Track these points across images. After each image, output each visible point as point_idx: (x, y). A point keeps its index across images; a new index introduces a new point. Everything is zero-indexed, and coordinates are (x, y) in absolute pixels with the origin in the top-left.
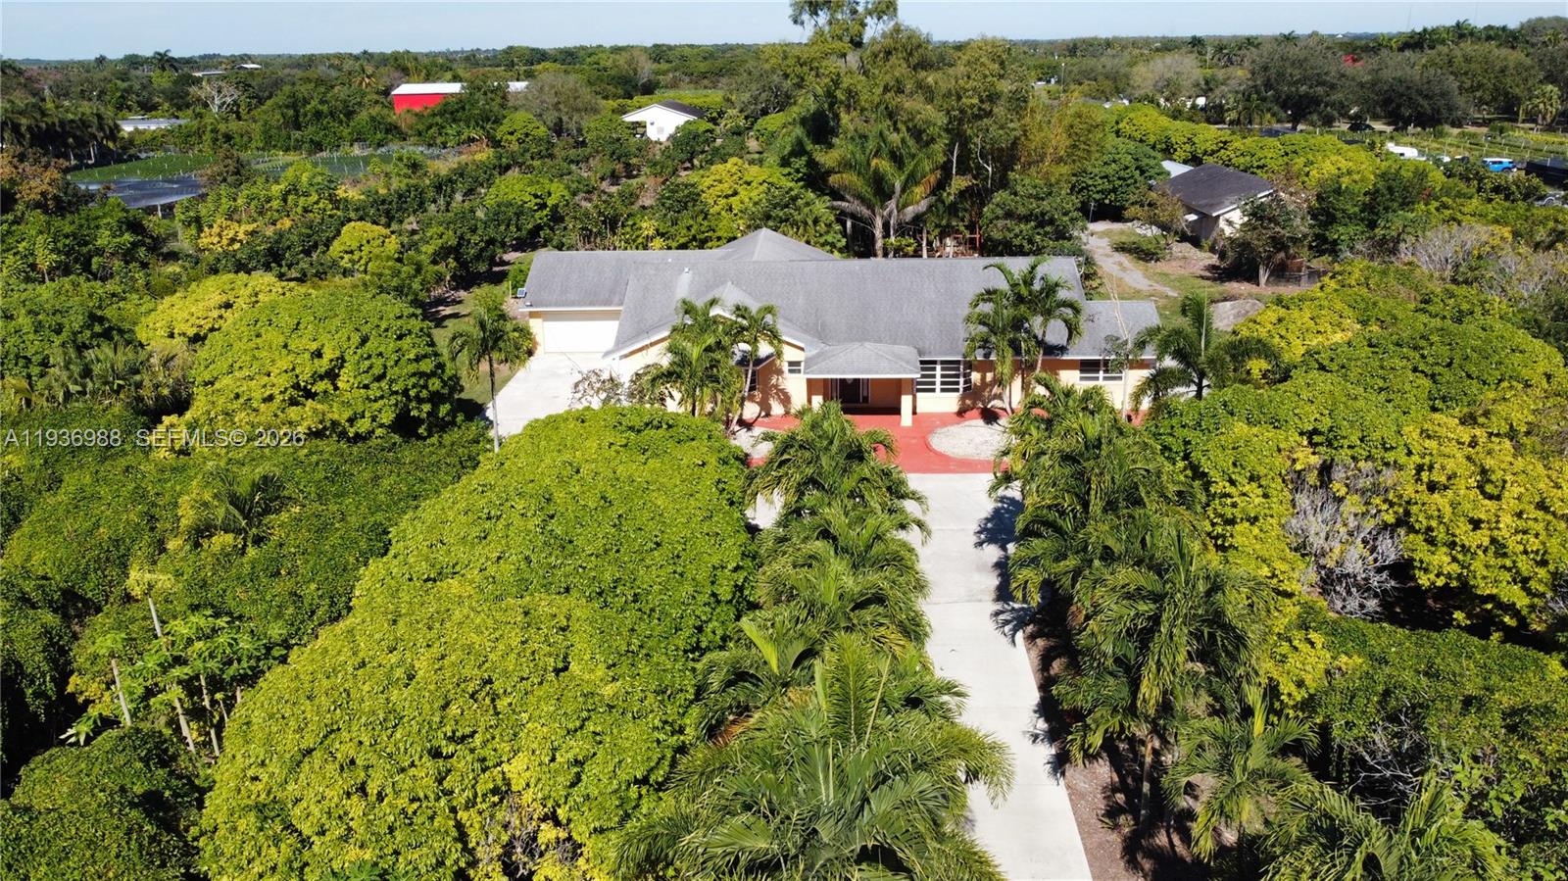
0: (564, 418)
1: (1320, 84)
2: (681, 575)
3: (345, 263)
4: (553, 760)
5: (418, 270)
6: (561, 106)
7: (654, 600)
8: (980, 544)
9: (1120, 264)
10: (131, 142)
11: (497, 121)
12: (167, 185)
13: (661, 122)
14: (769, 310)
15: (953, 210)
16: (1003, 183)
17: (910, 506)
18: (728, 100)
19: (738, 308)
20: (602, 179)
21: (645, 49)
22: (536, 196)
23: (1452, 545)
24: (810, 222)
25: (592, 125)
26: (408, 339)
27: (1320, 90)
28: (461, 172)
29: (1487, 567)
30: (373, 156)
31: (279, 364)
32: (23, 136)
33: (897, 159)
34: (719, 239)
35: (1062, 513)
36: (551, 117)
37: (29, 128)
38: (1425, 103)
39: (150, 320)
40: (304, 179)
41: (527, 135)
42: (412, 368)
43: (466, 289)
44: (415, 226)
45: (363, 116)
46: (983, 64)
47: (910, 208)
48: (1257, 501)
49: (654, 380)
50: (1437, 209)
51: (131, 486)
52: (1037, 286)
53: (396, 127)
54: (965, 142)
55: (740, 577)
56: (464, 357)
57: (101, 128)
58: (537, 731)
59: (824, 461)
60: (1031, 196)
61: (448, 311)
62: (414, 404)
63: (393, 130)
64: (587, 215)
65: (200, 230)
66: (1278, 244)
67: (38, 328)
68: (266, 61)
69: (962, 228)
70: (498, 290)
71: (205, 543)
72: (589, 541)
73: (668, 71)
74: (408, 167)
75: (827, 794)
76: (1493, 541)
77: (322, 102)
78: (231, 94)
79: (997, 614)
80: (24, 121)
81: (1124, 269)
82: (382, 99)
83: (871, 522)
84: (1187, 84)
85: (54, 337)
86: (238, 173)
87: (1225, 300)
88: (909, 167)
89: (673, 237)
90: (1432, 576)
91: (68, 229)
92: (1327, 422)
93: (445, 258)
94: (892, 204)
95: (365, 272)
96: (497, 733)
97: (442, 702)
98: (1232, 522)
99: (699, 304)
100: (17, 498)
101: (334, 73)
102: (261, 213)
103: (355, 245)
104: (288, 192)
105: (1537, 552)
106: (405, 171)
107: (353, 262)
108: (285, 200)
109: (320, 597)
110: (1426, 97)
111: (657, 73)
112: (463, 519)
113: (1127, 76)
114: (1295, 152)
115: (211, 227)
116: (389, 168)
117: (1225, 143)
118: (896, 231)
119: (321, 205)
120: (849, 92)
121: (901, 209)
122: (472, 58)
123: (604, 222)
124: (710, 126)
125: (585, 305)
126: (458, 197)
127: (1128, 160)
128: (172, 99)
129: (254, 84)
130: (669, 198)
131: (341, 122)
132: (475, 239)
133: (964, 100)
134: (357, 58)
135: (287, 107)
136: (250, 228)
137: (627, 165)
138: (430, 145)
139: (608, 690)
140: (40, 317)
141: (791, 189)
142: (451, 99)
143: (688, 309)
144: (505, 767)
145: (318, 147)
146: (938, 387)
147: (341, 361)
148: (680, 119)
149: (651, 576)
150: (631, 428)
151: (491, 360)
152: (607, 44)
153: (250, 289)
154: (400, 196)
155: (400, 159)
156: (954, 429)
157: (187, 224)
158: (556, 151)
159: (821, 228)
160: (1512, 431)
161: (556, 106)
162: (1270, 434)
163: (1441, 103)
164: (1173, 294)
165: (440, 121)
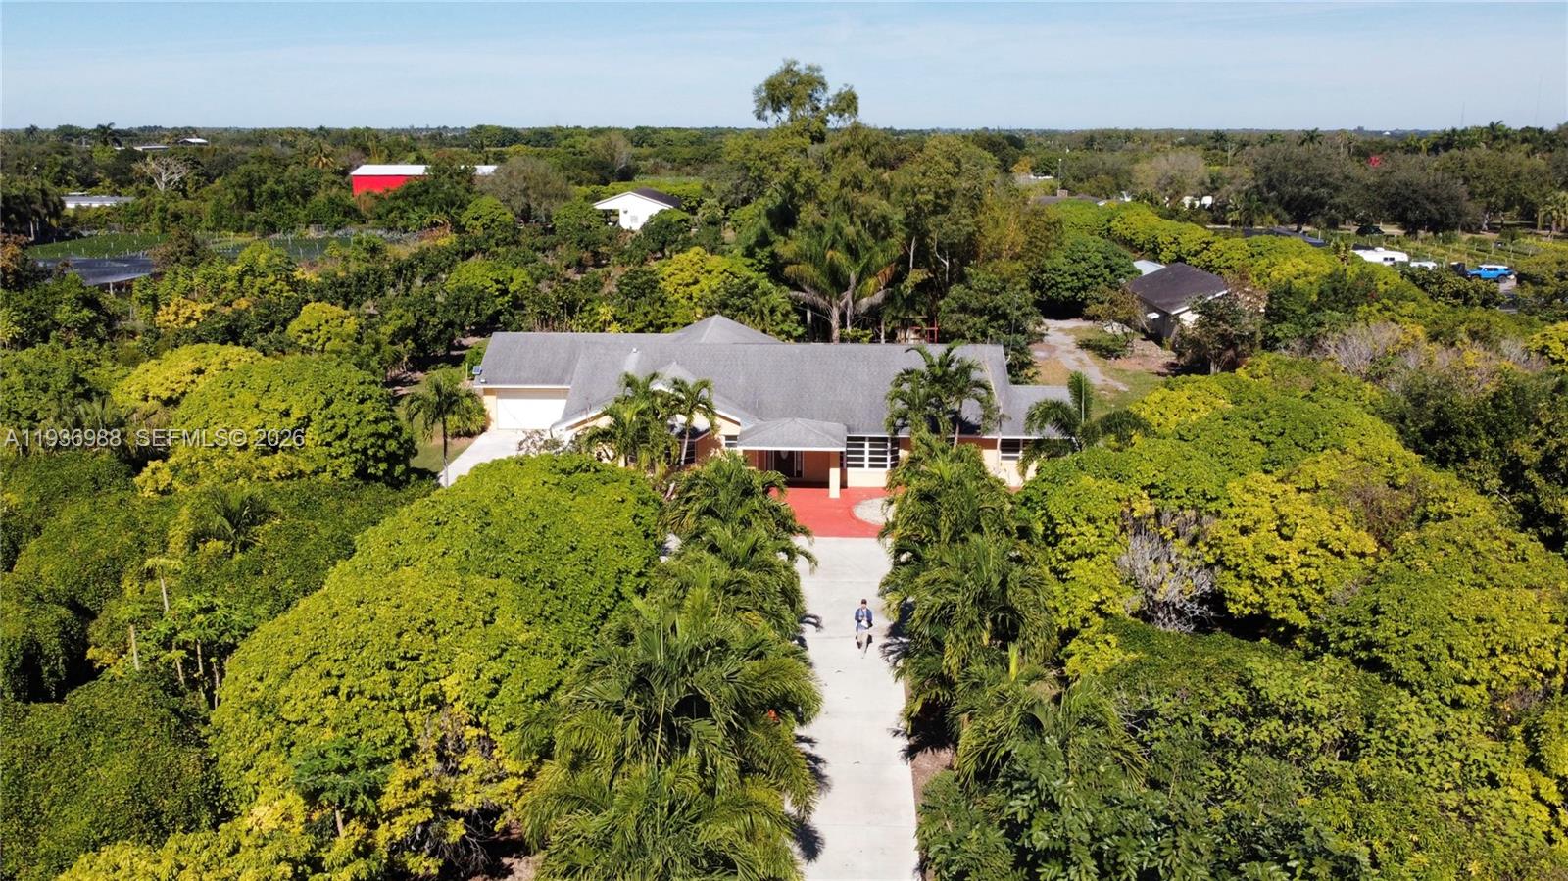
0: (506, 462)
1: (1323, 185)
2: (592, 573)
3: (303, 341)
4: (478, 678)
5: (378, 347)
6: (530, 192)
9: (1080, 360)
10: (75, 220)
11: (462, 206)
12: (118, 265)
13: (634, 210)
14: (705, 385)
15: (910, 302)
16: (958, 277)
17: (801, 543)
18: (708, 189)
19: (676, 383)
20: (568, 267)
21: (626, 132)
22: (497, 282)
23: (1253, 578)
24: (766, 311)
25: (562, 212)
26: (369, 403)
27: (1323, 192)
28: (422, 257)
29: (1279, 595)
30: (329, 239)
31: (250, 421)
33: (853, 252)
34: (675, 325)
36: (519, 203)
38: (1432, 208)
39: (124, 384)
40: (262, 260)
41: (493, 221)
42: (371, 429)
43: (424, 370)
44: (372, 310)
45: (321, 197)
46: (937, 162)
47: (865, 301)
48: (1092, 539)
49: (590, 439)
50: (1379, 310)
51: (124, 516)
52: (953, 368)
53: (355, 210)
54: (923, 236)
56: (420, 420)
57: (45, 204)
58: (467, 658)
59: (722, 495)
60: (985, 290)
61: (404, 391)
62: (372, 462)
63: (352, 213)
64: (545, 299)
65: (156, 308)
66: (1228, 341)
67: (28, 386)
68: (213, 136)
69: (918, 321)
70: (454, 372)
71: (201, 546)
72: (516, 543)
73: (650, 156)
74: (367, 251)
76: (1285, 574)
77: (279, 182)
78: (180, 172)
79: (885, 646)
81: (1082, 365)
82: (339, 179)
84: (1193, 182)
85: (42, 395)
86: (192, 253)
88: (863, 261)
89: (629, 323)
90: (1240, 606)
91: (26, 304)
92: (1163, 477)
93: (403, 340)
94: (848, 296)
95: (323, 351)
96: (437, 656)
97: (397, 631)
98: (1071, 558)
99: (641, 378)
100: (16, 528)
101: (289, 151)
102: (217, 294)
103: (314, 325)
104: (245, 273)
105: (1316, 581)
106: (364, 254)
107: (312, 342)
108: (241, 281)
109: (295, 591)
110: (1434, 201)
111: (638, 158)
112: (417, 525)
113: (1129, 173)
114: (1261, 253)
115: (168, 305)
116: (347, 251)
117: (1208, 243)
118: (852, 323)
119: (278, 287)
120: (807, 185)
121: (856, 300)
122: (437, 137)
123: (562, 307)
124: (686, 215)
125: (538, 383)
126: (418, 282)
127: (1097, 258)
128: (114, 176)
129: (203, 160)
130: (627, 285)
131: (297, 203)
132: (435, 321)
133: (919, 196)
134: (312, 134)
135: (241, 187)
136: (208, 306)
137: (595, 254)
138: (390, 229)
139: (522, 638)
140: (30, 376)
141: (749, 279)
142: (414, 182)
143: (630, 382)
144: (442, 682)
145: (271, 228)
146: (867, 462)
147: (306, 421)
148: (654, 207)
149: (566, 571)
150: (563, 471)
151: (444, 423)
152: (587, 125)
153: (220, 358)
154: (359, 279)
155: (359, 242)
156: (879, 501)
157: (143, 302)
158: (523, 238)
159: (778, 317)
160: (1318, 487)
161: (525, 192)
162: (1112, 486)
163: (1449, 207)
164: (1123, 388)
165: (402, 204)
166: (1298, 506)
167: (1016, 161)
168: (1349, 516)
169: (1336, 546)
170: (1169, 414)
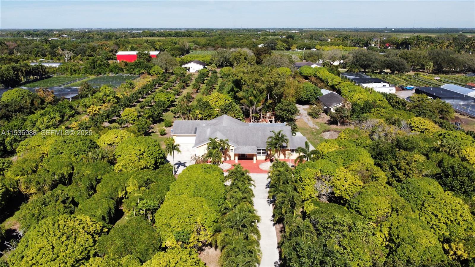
1: (370, 61)
3: (125, 118)
4: (203, 218)
5: (146, 123)
7: (213, 198)
8: (266, 188)
9: (308, 119)
10: (48, 72)
11: (150, 68)
13: (194, 67)
15: (268, 107)
16: (280, 101)
17: (252, 182)
19: (221, 140)
22: (167, 98)
23: (340, 189)
24: (235, 110)
25: (175, 69)
26: (156, 147)
29: (344, 193)
30: (115, 76)
31: (133, 152)
32: (23, 73)
33: (255, 97)
35: (276, 184)
36: (164, 67)
37: (25, 71)
38: (398, 67)
40: (107, 91)
42: (158, 152)
45: (112, 65)
47: (258, 107)
48: (309, 182)
50: (376, 111)
52: (280, 136)
53: (120, 67)
54: (271, 92)
55: (225, 194)
57: (42, 69)
58: (200, 215)
60: (286, 105)
61: (151, 131)
62: (157, 159)
66: (342, 117)
72: (203, 189)
74: (129, 84)
75: (238, 219)
76: (345, 189)
78: (71, 54)
79: (268, 201)
80: (24, 69)
81: (309, 120)
83: (245, 186)
84: (338, 57)
86: (88, 88)
87: (328, 131)
88: (258, 99)
90: (337, 195)
92: (323, 168)
93: (149, 118)
94: (254, 107)
98: (305, 185)
99: (213, 138)
103: (127, 114)
104: (103, 95)
105: (351, 191)
107: (127, 118)
110: (398, 65)
114: (351, 91)
115: (90, 107)
118: (255, 112)
119: (113, 99)
121: (256, 107)
125: (186, 133)
131: (106, 67)
132: (156, 113)
133: (270, 83)
135: (92, 63)
137: (187, 84)
138: (131, 74)
139: (209, 210)
141: (231, 102)
142: (134, 57)
143: (211, 139)
144: (197, 219)
145: (100, 73)
146: (261, 154)
147: (144, 151)
148: (199, 67)
149: (212, 194)
155: (127, 82)
156: (264, 164)
159: (238, 112)
160: (353, 170)
161: (166, 64)
162: (313, 170)
163: (402, 67)
164: (318, 128)
165: (134, 67)
166: (349, 175)
167: (292, 46)
168: (358, 177)
169: (355, 184)
170: (326, 149)
